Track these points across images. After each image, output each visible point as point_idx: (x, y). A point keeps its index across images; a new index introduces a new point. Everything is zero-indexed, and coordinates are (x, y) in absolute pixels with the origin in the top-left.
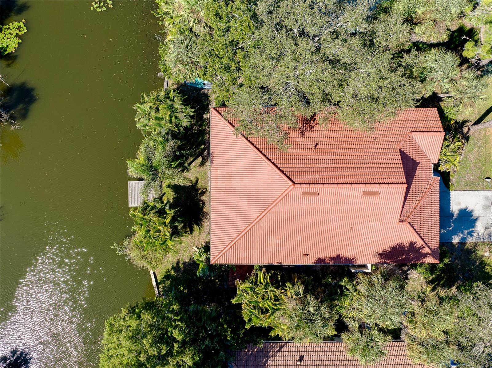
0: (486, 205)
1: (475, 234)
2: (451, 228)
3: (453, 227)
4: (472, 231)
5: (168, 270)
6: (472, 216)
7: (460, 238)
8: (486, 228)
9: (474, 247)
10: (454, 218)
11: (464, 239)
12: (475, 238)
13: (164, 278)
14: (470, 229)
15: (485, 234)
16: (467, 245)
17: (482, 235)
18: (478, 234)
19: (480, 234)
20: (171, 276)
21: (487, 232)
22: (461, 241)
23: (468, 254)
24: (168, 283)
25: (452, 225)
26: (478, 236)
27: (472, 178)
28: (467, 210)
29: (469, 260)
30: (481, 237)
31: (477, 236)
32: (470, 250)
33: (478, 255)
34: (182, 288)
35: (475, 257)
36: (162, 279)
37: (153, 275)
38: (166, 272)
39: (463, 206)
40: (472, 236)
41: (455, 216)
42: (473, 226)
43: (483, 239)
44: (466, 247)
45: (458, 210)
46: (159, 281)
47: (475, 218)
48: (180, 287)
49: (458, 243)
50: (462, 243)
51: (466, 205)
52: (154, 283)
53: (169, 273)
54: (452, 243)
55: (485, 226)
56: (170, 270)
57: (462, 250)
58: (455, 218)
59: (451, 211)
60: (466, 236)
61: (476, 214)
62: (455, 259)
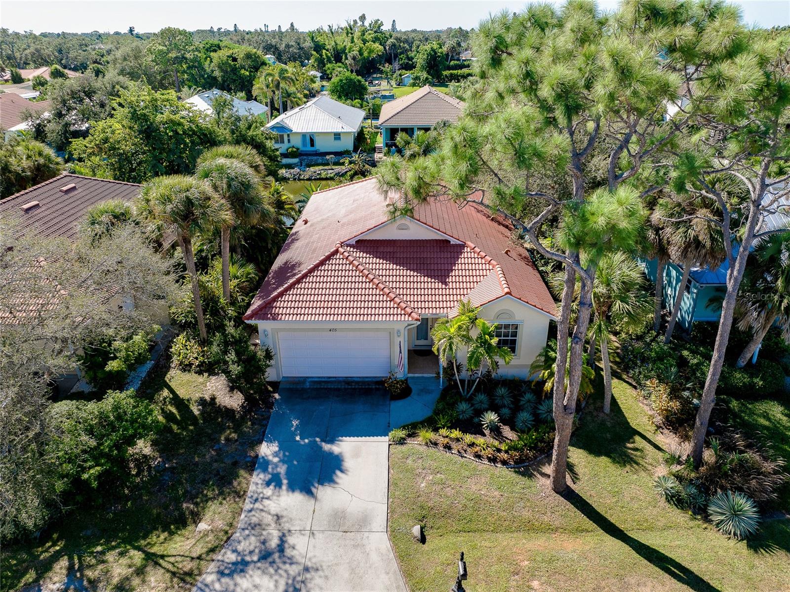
0: (345, 518)
1: (268, 491)
2: (298, 438)
3: (302, 443)
4: (279, 485)
6: (321, 482)
7: (270, 458)
8: (278, 517)
9: (235, 492)
10: (323, 444)
11: (265, 465)
12: (259, 490)
14: (287, 479)
15: (263, 514)
16: (246, 475)
17: (261, 507)
18: (268, 498)
19: (266, 502)
21: (268, 519)
22: (261, 460)
23: (222, 478)
25: (306, 441)
26: (263, 498)
27: (423, 485)
28: (338, 473)
29: (205, 482)
30: (257, 505)
31: (261, 495)
32: (231, 483)
33: (210, 503)
35: (206, 496)
39: (348, 463)
40: (268, 484)
41: (326, 447)
42: (292, 488)
43: (250, 511)
44: (242, 472)
45: (341, 453)
47: (314, 490)
49: (257, 456)
50: (253, 464)
51: (350, 470)
54: (260, 442)
55: (284, 513)
57: (235, 464)
58: (321, 448)
59: (340, 438)
60: (270, 470)
61: (324, 492)
62: (219, 451)
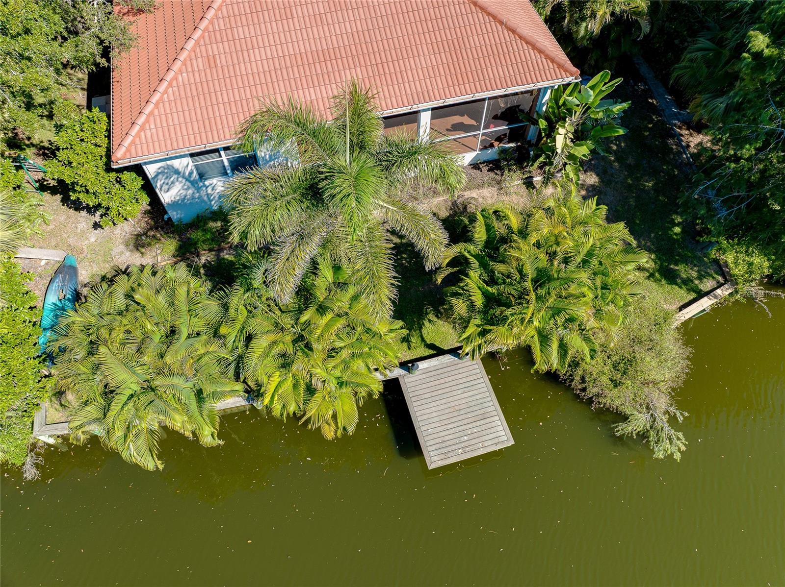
5: (648, 278)
13: (677, 284)
20: (661, 266)
24: (684, 270)
34: (677, 230)
36: (680, 287)
37: (685, 311)
38: (657, 281)
46: (693, 296)
48: (676, 234)
52: (705, 303)
53: (657, 274)
56: (648, 274)
